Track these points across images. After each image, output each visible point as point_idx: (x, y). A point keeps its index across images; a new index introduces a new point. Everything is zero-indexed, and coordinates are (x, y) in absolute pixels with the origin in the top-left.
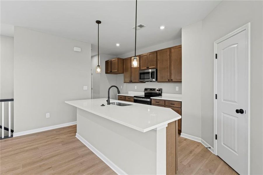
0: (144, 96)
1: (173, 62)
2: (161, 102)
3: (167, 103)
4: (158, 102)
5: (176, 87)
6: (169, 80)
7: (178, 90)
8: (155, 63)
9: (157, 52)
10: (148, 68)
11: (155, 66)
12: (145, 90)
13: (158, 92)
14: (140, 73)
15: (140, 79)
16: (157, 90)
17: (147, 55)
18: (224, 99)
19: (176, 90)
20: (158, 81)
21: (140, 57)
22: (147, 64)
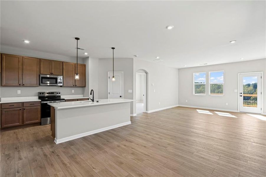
8: (61, 71)
9: (63, 62)
10: (52, 73)
11: (60, 73)
12: (40, 94)
13: (58, 95)
14: (41, 77)
15: (42, 83)
16: (57, 93)
17: (50, 62)
18: (113, 94)
19: (73, 92)
20: (64, 86)
21: (40, 60)
22: (51, 70)
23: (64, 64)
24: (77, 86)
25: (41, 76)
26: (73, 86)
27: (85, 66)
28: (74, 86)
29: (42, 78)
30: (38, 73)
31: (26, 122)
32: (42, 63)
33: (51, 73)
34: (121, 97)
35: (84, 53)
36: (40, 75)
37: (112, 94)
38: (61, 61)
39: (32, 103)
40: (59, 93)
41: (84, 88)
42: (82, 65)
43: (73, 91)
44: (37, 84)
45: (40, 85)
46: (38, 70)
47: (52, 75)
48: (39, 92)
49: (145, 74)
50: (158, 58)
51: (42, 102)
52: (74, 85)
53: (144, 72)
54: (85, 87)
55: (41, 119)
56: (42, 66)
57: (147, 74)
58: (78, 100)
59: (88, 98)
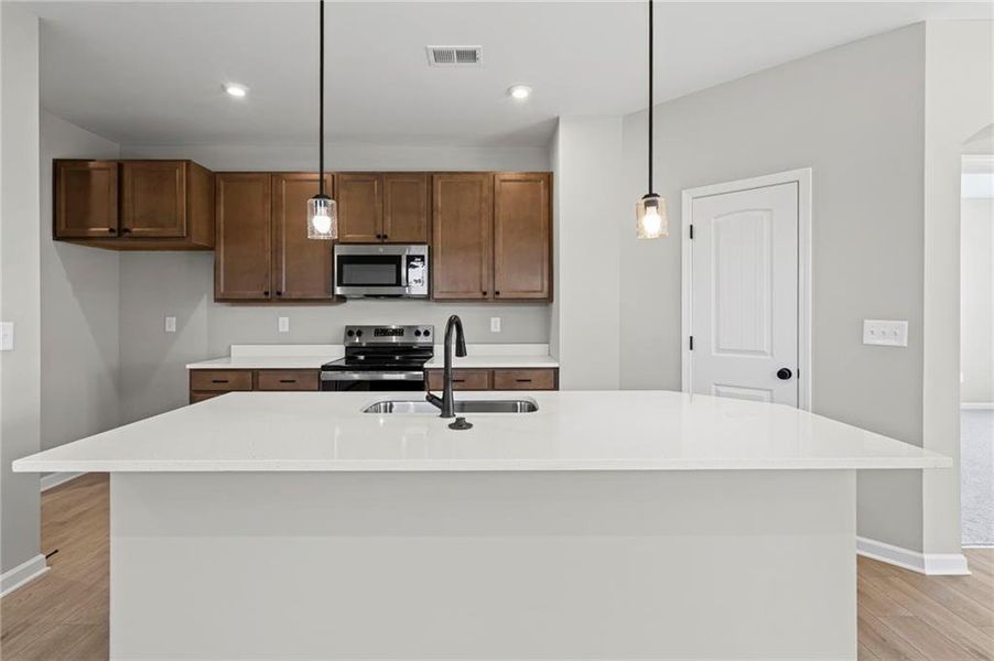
0: (343, 363)
1: (501, 229)
2: (476, 377)
3: (498, 380)
4: (463, 381)
5: (493, 320)
6: (485, 293)
7: (498, 330)
9: (431, 176)
10: (385, 237)
12: (351, 333)
13: (422, 340)
14: (339, 256)
15: (341, 284)
16: (418, 333)
17: (377, 181)
18: (719, 350)
19: (493, 330)
20: (433, 296)
22: (379, 222)
23: (438, 185)
24: (501, 296)
25: (339, 251)
26: (480, 296)
27: (548, 178)
28: (490, 295)
29: (345, 260)
32: (345, 192)
33: (379, 237)
34: (784, 374)
36: (333, 247)
37: (714, 354)
38: (423, 173)
39: (288, 378)
40: (427, 333)
42: (533, 177)
43: (496, 324)
44: (326, 290)
45: (333, 292)
47: (383, 243)
48: (347, 327)
51: (328, 376)
54: (549, 298)
58: (493, 374)
59: (556, 365)
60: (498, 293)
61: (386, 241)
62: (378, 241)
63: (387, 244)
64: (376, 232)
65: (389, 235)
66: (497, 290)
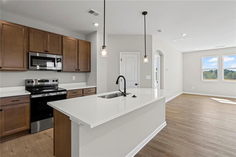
2: (79, 91)
4: (76, 93)
5: (74, 76)
8: (60, 48)
9: (62, 36)
10: (48, 52)
11: (58, 52)
12: (29, 82)
13: (55, 83)
14: (31, 56)
15: (32, 65)
16: (53, 81)
17: (45, 34)
20: (63, 70)
21: (29, 30)
22: (45, 46)
23: (64, 39)
24: (80, 71)
25: (31, 54)
26: (75, 70)
27: (90, 43)
29: (33, 57)
30: (26, 50)
31: (5, 133)
32: (32, 35)
33: (45, 51)
35: (94, 24)
36: (28, 53)
38: (60, 35)
39: (15, 100)
40: (56, 81)
41: (88, 73)
42: (87, 42)
43: (74, 78)
44: (23, 67)
45: (28, 68)
46: (25, 44)
47: (46, 53)
48: (26, 80)
49: (160, 56)
50: (184, 35)
51: (34, 96)
52: (77, 69)
53: (158, 54)
54: (90, 72)
55: (31, 124)
56: (31, 39)
57: (162, 57)
58: (83, 90)
59: (96, 87)
60: (79, 70)
61: (47, 53)
62: (45, 52)
63: (48, 54)
64: (44, 50)
65: (49, 51)
66: (79, 69)
